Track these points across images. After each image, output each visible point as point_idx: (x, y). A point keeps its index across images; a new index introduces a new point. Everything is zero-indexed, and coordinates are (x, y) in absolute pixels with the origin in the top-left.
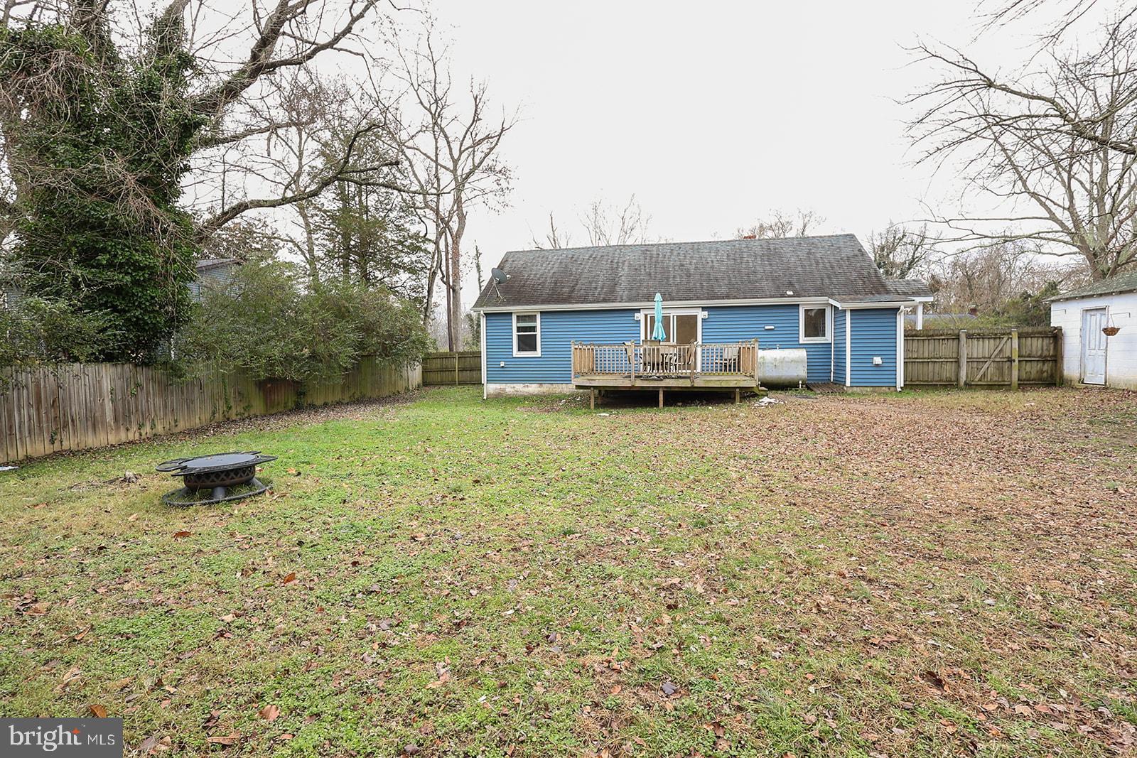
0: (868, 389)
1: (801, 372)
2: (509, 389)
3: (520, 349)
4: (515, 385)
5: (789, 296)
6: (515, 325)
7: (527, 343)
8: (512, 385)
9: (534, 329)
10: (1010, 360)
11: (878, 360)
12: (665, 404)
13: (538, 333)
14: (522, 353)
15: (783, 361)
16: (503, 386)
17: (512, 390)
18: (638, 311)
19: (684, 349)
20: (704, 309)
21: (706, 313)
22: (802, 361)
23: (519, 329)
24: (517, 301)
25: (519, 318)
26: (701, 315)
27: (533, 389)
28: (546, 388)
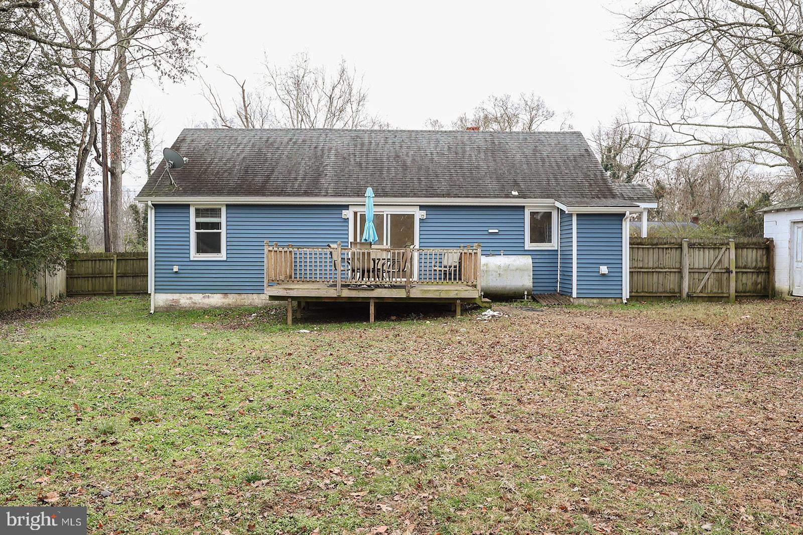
0: (595, 301)
1: (525, 281)
2: (185, 300)
3: (199, 250)
4: (192, 295)
5: (515, 197)
6: (193, 219)
7: (208, 243)
8: (188, 296)
9: (217, 226)
10: (728, 271)
11: (604, 269)
12: (377, 318)
13: (223, 231)
14: (202, 255)
15: (507, 269)
16: (176, 296)
17: (188, 301)
18: (346, 207)
19: (399, 253)
20: (422, 207)
21: (424, 213)
22: (527, 270)
23: (199, 226)
24: (196, 191)
25: (199, 212)
26: (419, 214)
27: (216, 300)
28: (232, 299)
